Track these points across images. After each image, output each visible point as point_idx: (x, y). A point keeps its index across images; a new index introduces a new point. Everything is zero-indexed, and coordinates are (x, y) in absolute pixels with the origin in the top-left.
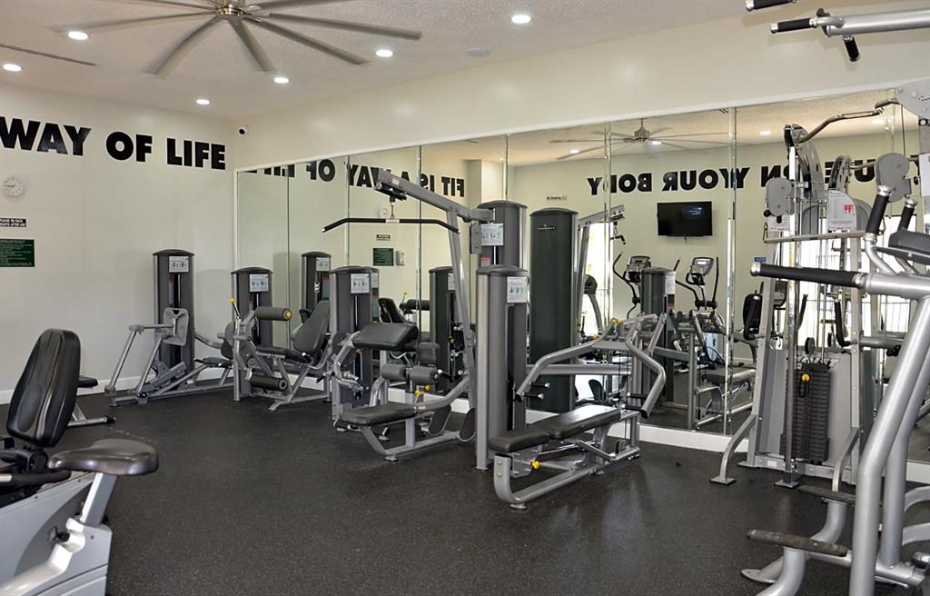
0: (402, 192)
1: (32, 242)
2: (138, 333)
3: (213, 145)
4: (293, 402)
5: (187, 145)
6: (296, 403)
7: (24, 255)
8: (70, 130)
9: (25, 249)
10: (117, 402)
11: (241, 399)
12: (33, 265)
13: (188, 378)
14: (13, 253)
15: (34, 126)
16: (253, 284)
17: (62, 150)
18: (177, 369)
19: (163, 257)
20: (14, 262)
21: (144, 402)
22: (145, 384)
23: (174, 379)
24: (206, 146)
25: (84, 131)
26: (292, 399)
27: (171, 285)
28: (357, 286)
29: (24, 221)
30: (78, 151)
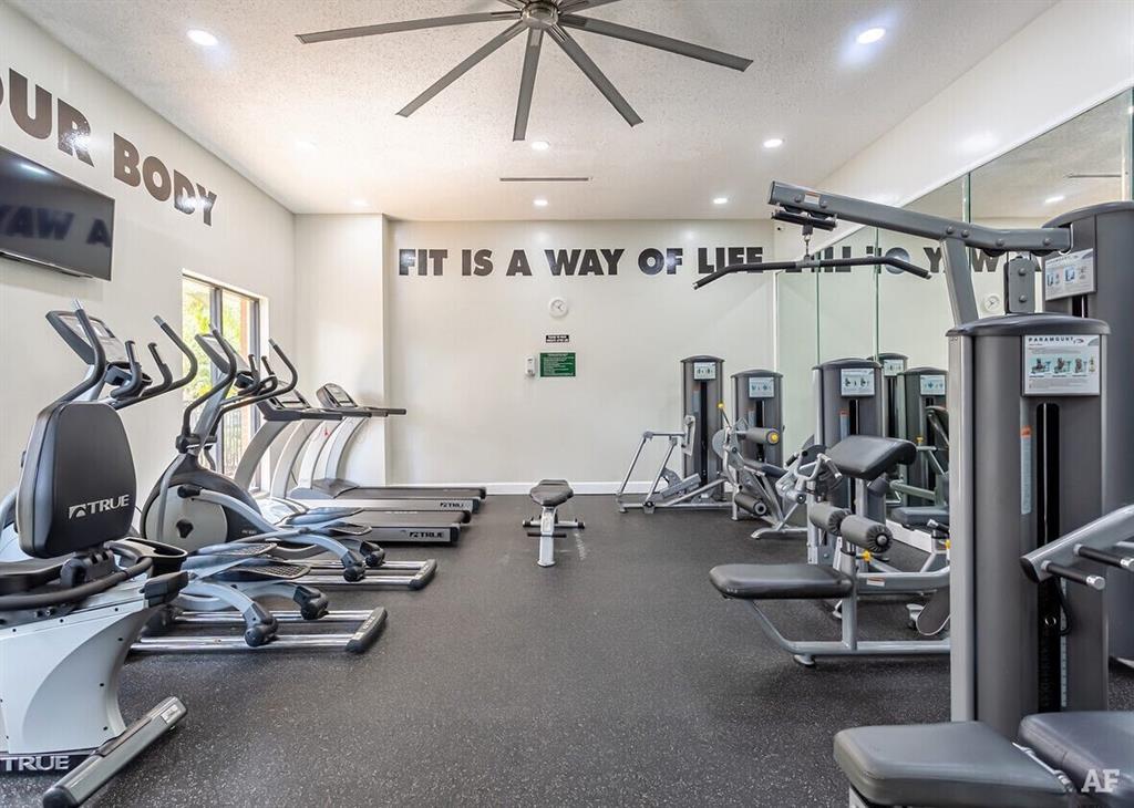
0: (827, 215)
1: (573, 354)
2: (648, 440)
3: (748, 249)
4: (783, 531)
5: (720, 252)
6: (787, 533)
7: (567, 366)
8: (606, 252)
9: (568, 361)
10: (625, 508)
11: (739, 520)
12: (574, 375)
13: (703, 492)
14: (558, 365)
15: (576, 253)
16: (753, 388)
17: (599, 272)
18: (691, 480)
19: (689, 363)
20: (559, 372)
21: (651, 511)
22: (654, 493)
23: (686, 491)
24: (740, 251)
25: (619, 252)
26: (782, 527)
27: (697, 393)
28: (851, 385)
29: (568, 337)
30: (613, 271)
